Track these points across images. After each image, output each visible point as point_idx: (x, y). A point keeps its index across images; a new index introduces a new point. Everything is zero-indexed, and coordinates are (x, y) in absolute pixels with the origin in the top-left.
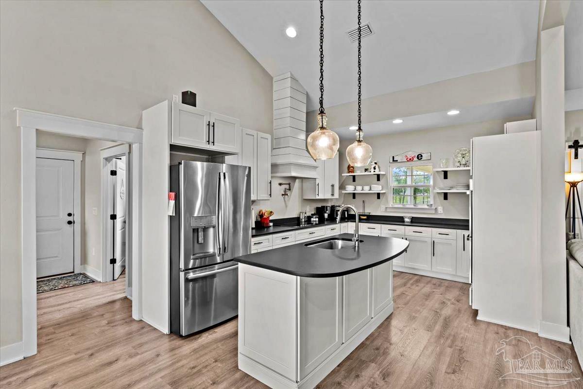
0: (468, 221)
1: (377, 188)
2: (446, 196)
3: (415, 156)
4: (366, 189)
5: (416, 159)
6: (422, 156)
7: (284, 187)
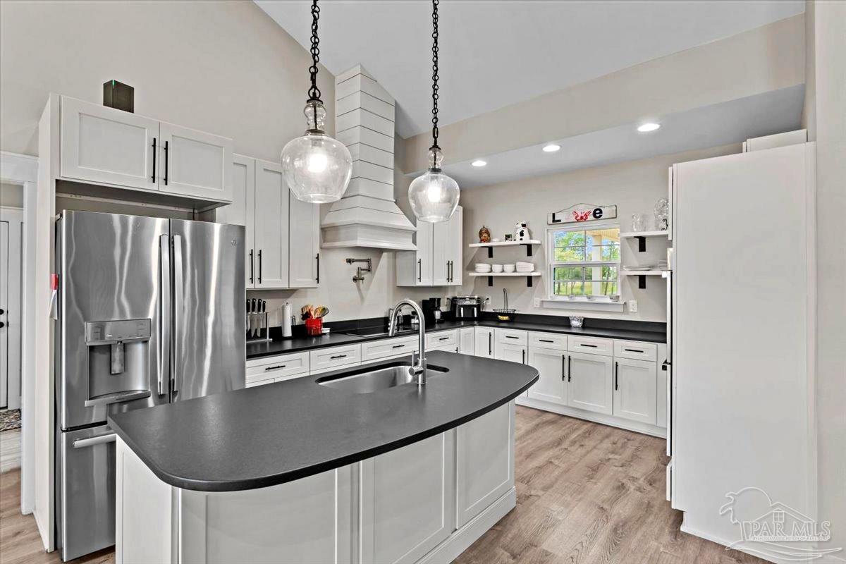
0: (664, 325)
1: (526, 268)
2: (642, 281)
3: (589, 212)
4: (509, 269)
5: (591, 217)
6: (601, 212)
7: (356, 265)
